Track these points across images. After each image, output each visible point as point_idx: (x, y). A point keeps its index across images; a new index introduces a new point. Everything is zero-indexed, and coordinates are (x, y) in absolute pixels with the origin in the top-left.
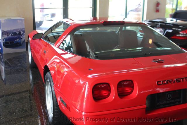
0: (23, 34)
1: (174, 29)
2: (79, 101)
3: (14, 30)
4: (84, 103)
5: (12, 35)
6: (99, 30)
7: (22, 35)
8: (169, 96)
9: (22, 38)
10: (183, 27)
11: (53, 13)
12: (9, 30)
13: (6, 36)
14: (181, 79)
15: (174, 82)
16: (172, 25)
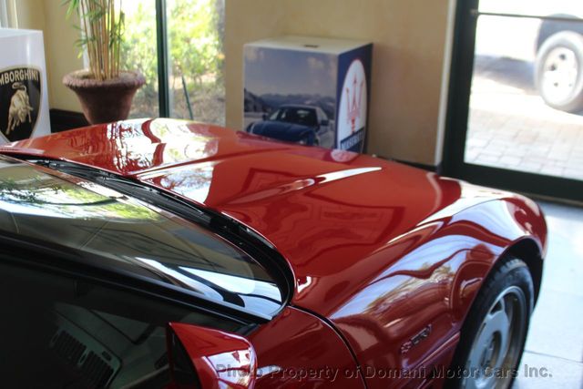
0: (325, 123)
3: (290, 96)
5: (279, 118)
7: (322, 128)
9: (318, 138)
12: (269, 95)
13: (258, 117)
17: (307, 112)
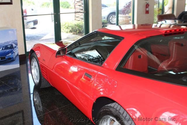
3: (5, 43)
5: (2, 49)
7: (15, 49)
17: (10, 46)
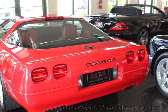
1: (111, 22)
2: (21, 85)
4: (26, 87)
6: (49, 26)
8: (99, 75)
10: (119, 20)
11: (7, 12)
14: (106, 60)
15: (101, 64)
16: (110, 19)
